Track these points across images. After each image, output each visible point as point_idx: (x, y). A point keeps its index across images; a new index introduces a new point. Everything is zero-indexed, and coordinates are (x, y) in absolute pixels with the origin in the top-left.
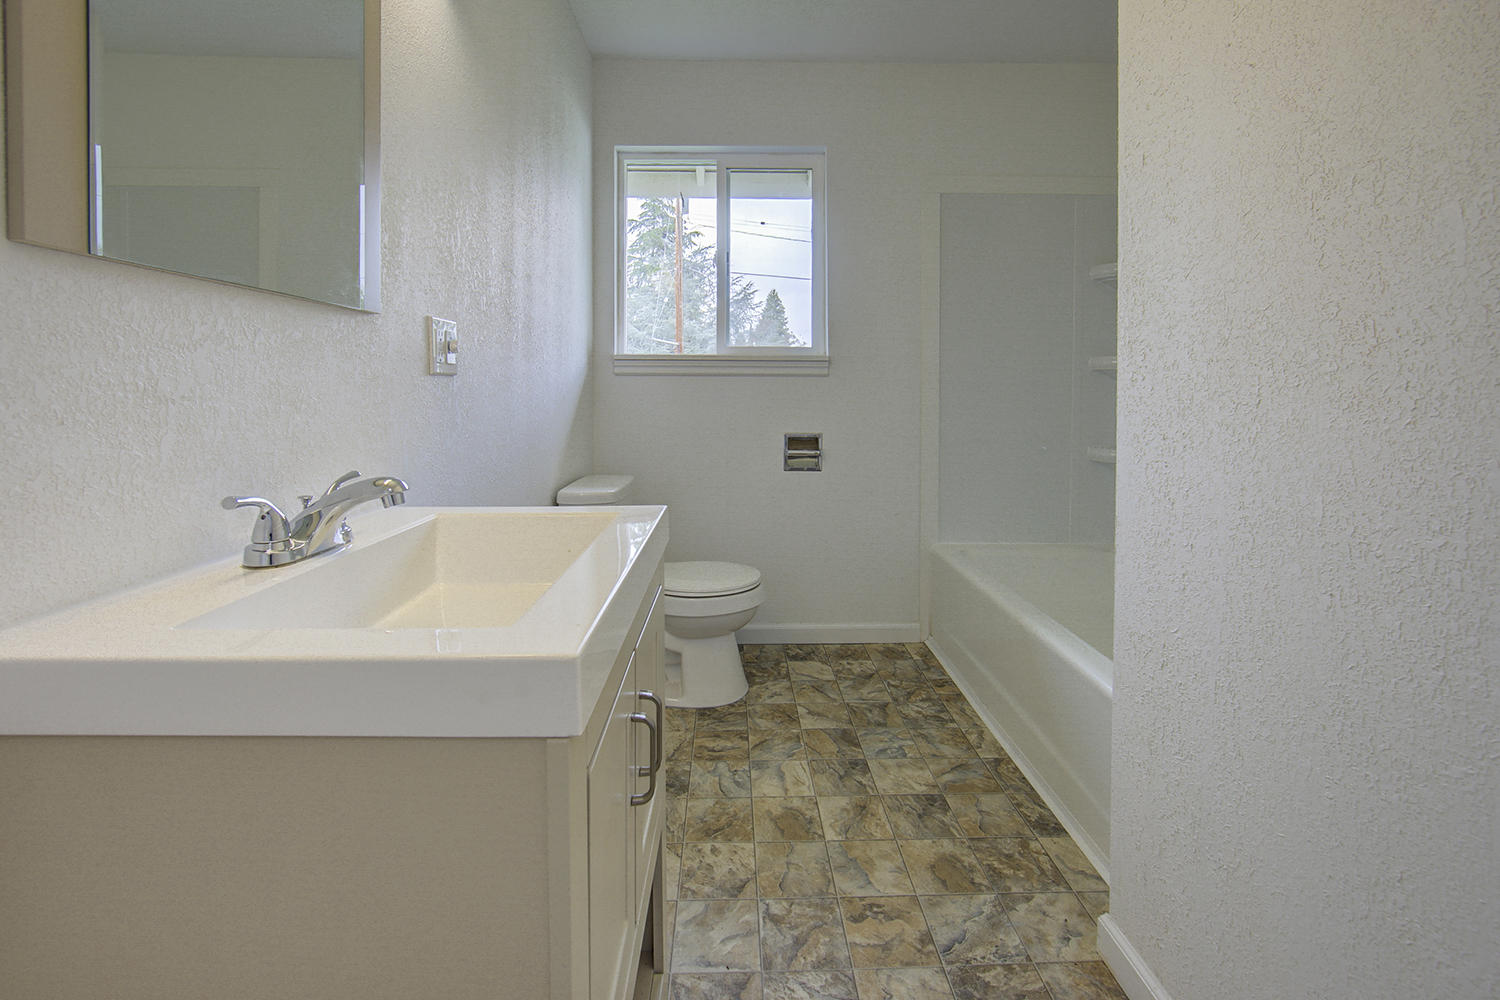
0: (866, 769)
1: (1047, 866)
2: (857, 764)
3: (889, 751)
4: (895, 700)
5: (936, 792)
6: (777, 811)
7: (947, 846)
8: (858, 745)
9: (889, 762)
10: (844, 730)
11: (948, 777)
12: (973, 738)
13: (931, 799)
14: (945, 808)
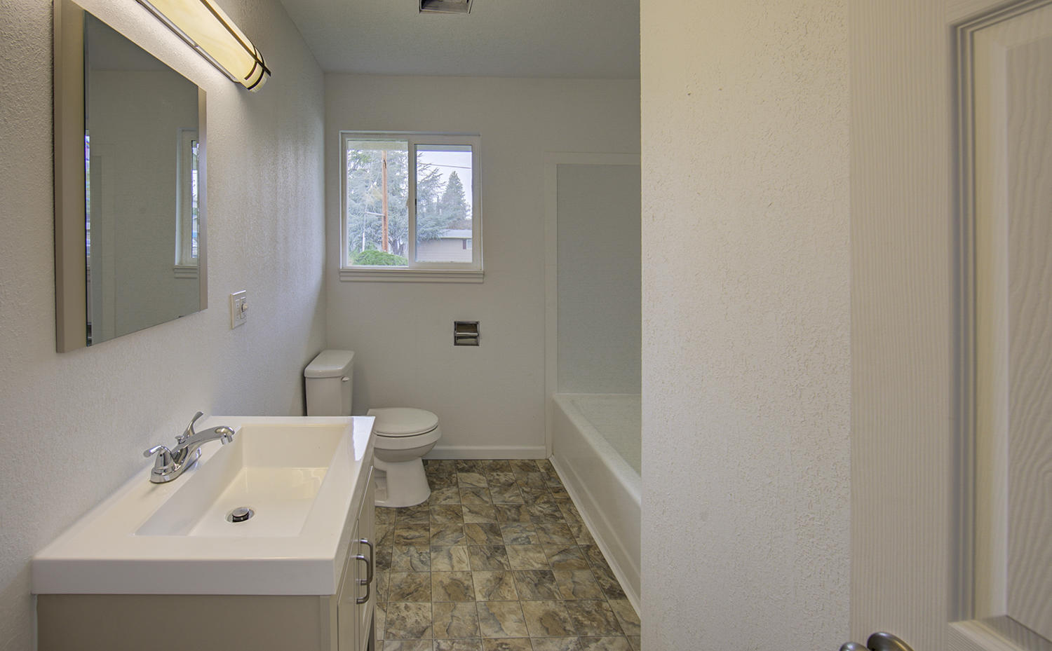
0: (504, 553)
1: (611, 619)
2: (498, 549)
3: (520, 540)
4: (526, 502)
5: (547, 568)
6: (447, 581)
7: (551, 605)
8: (500, 535)
9: (519, 547)
10: (492, 525)
11: (556, 558)
12: (574, 530)
13: (543, 574)
14: (552, 579)
